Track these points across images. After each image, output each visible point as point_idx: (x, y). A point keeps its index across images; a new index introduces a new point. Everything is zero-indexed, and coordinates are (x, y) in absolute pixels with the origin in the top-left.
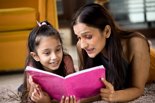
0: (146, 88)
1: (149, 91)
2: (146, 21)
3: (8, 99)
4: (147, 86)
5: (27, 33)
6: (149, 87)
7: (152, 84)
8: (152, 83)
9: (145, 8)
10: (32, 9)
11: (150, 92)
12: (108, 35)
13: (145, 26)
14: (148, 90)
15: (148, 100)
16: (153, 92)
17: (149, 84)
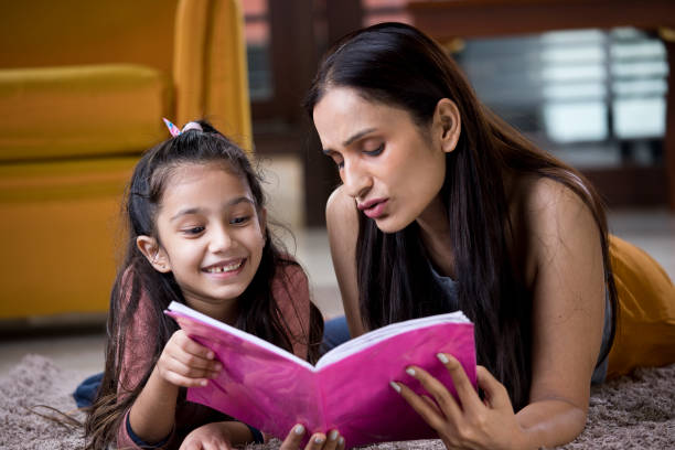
0: (602, 398)
1: (609, 408)
2: (611, 139)
3: (47, 430)
4: (607, 391)
5: (127, 169)
6: (613, 395)
7: (626, 382)
8: (626, 378)
9: (610, 81)
10: (146, 72)
11: (617, 413)
12: (450, 139)
13: (609, 158)
14: (609, 404)
15: (604, 444)
16: (626, 413)
17: (613, 383)
